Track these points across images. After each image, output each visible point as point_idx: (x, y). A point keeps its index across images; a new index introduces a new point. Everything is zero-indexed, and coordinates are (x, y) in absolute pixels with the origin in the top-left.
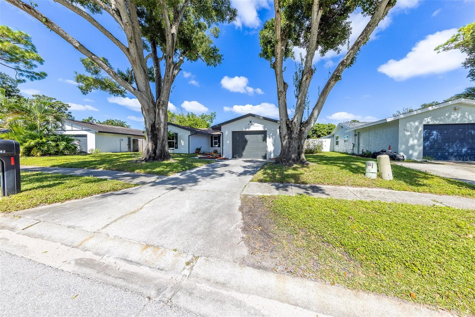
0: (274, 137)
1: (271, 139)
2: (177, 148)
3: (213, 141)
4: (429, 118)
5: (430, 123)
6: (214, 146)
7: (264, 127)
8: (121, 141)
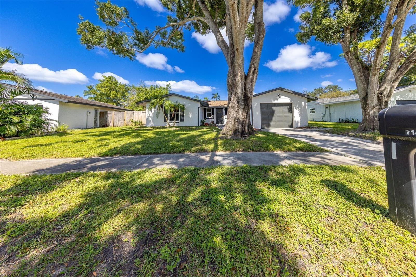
0: (300, 108)
1: (298, 110)
2: (182, 120)
3: (207, 113)
4: (399, 96)
5: (400, 100)
6: (208, 118)
7: (291, 100)
8: (89, 114)
